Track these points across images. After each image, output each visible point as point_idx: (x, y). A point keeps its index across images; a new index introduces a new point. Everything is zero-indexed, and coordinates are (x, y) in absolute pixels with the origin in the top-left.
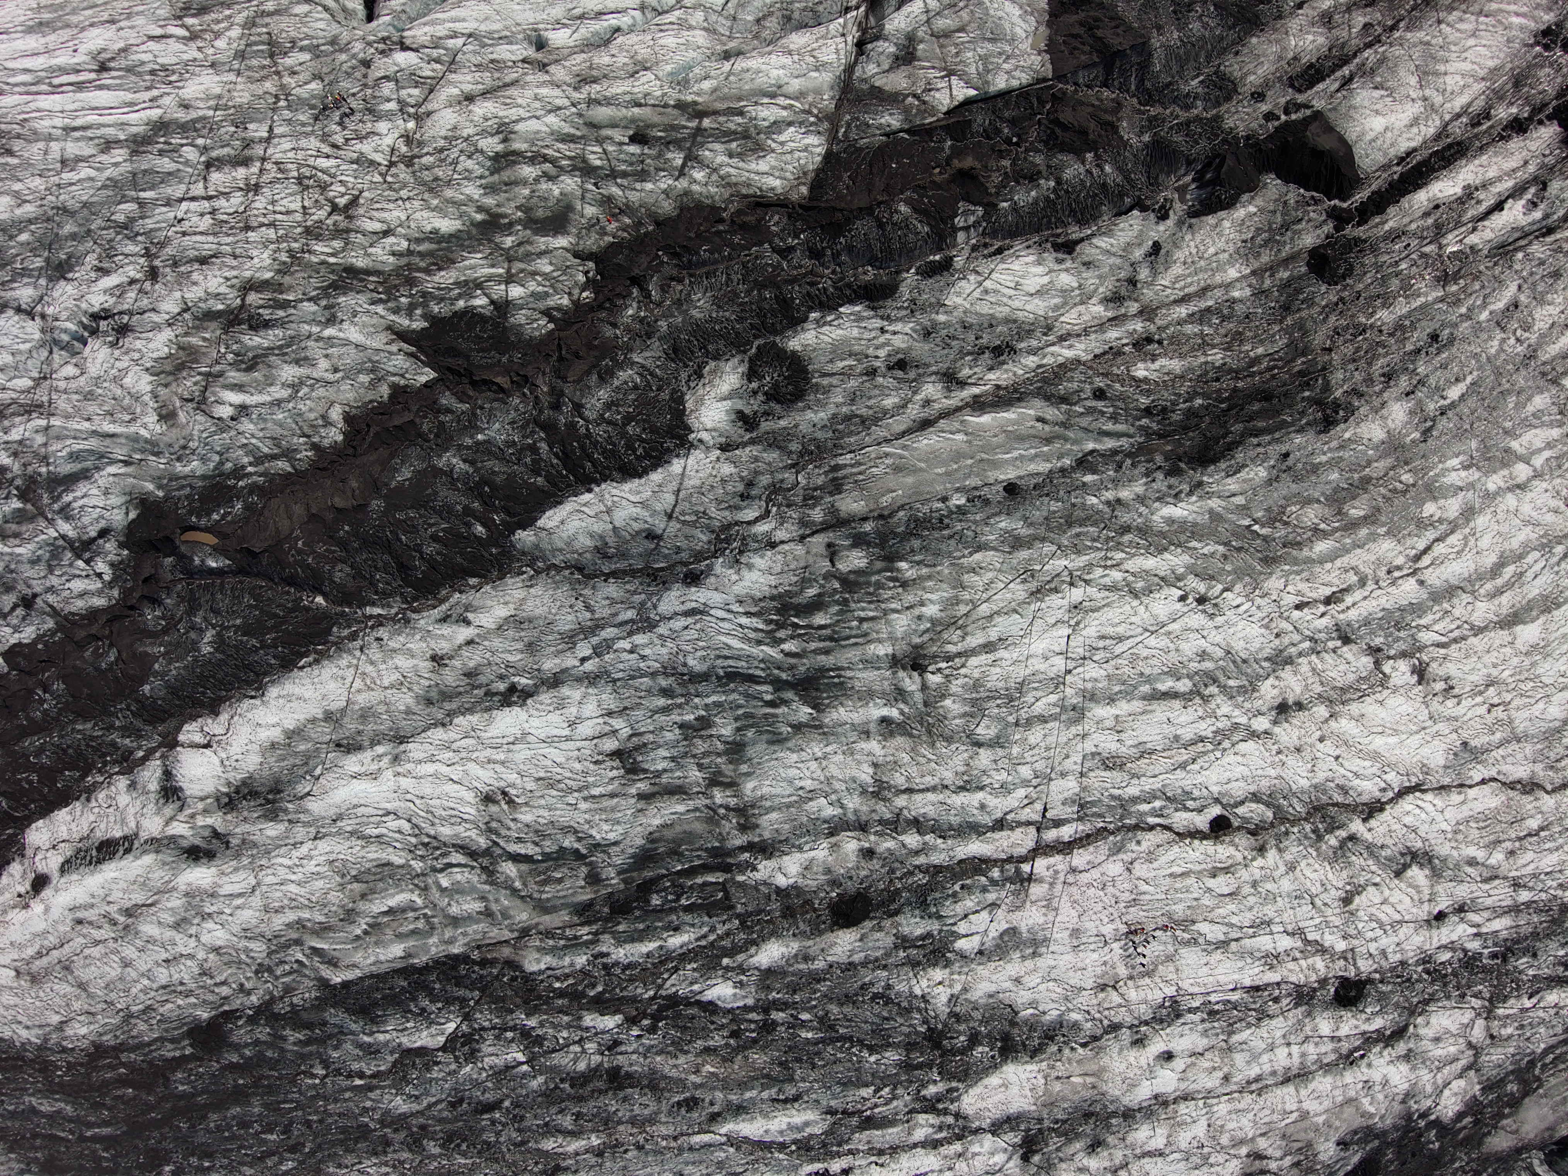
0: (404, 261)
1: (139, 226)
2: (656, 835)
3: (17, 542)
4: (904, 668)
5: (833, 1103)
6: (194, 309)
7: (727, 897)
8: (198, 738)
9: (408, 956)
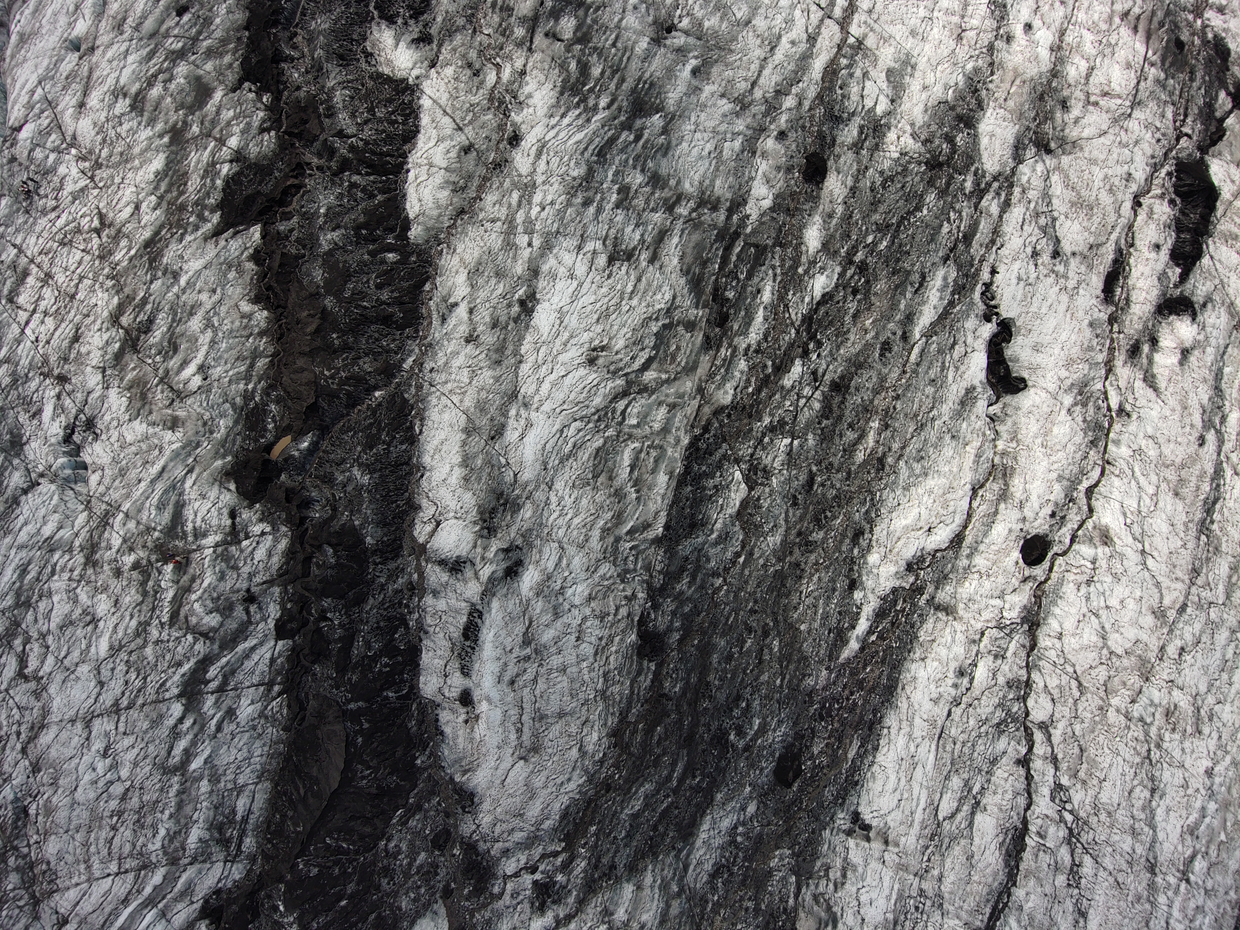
0: (164, 205)
1: (21, 371)
2: (684, 268)
3: (198, 581)
4: (666, 38)
5: (940, 254)
6: (107, 364)
7: (756, 246)
8: (429, 528)
9: (671, 474)
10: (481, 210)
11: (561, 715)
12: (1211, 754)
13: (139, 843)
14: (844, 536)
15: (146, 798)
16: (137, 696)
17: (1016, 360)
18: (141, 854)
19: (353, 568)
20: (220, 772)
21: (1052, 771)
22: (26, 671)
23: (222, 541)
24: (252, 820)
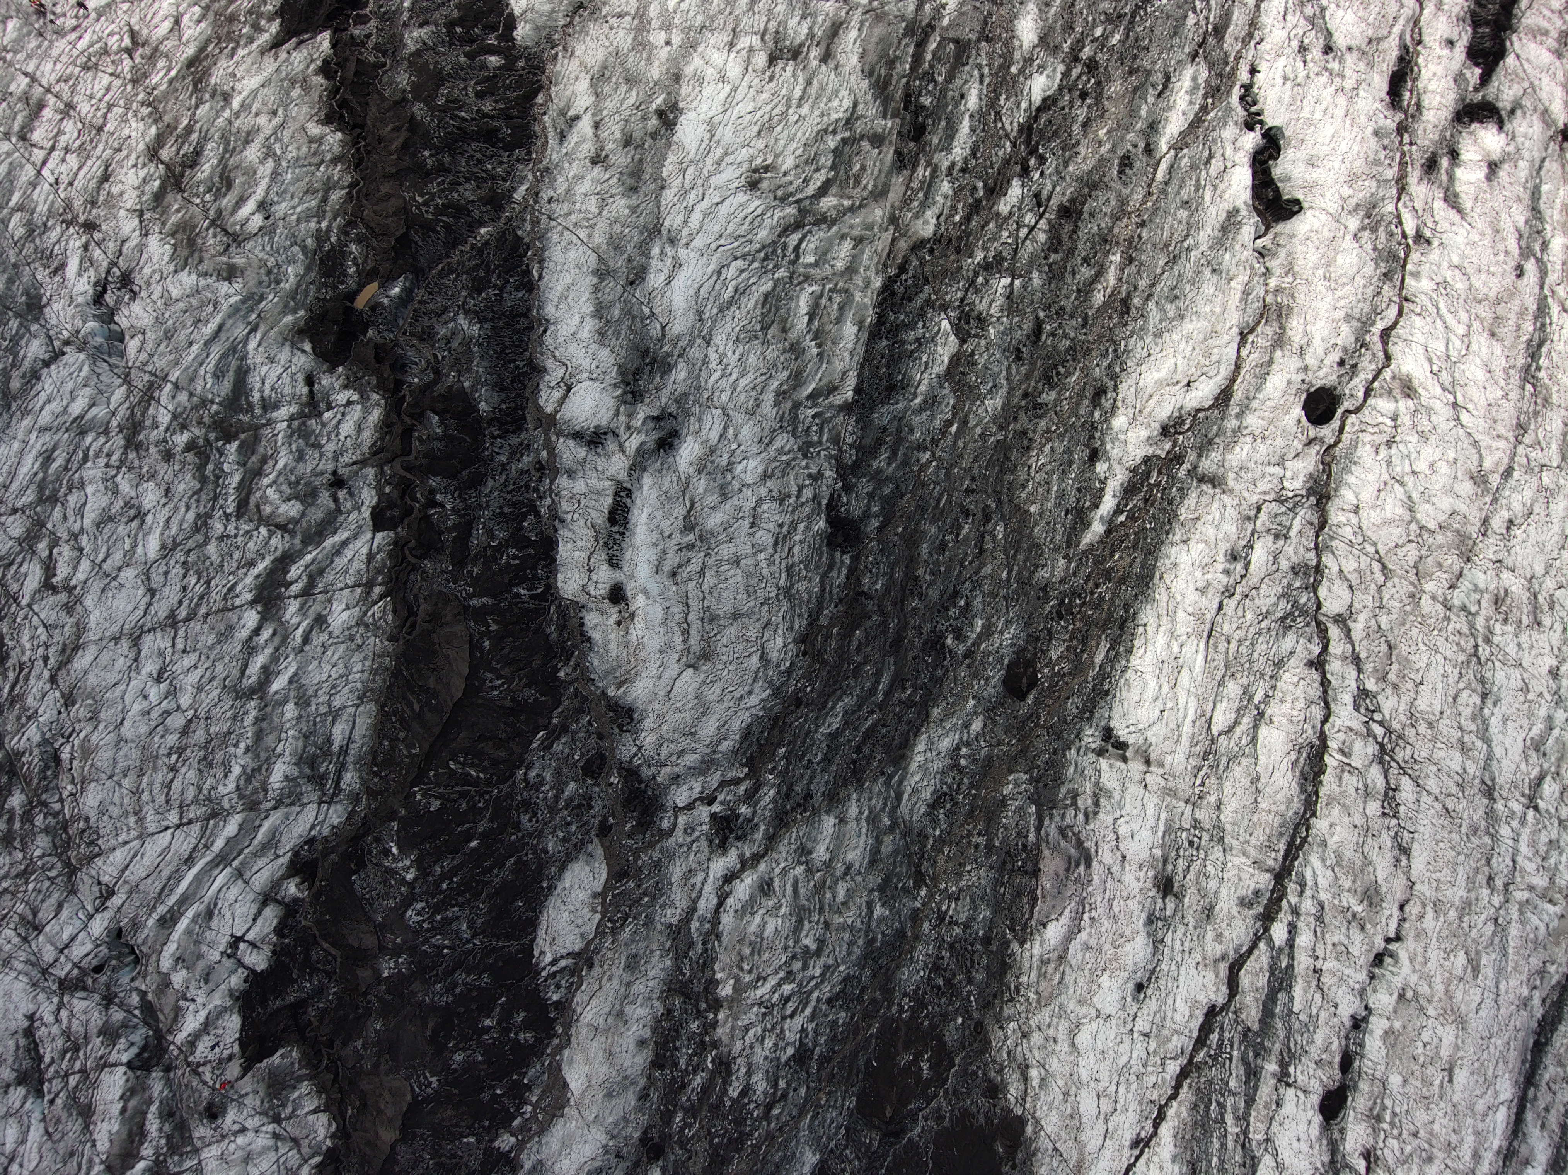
0: (210, 16)
1: (38, 219)
2: (866, 68)
3: (271, 463)
5: (1187, 50)
6: (145, 207)
7: (956, 41)
8: (557, 394)
9: (860, 324)
10: (604, 3)
11: (736, 616)
12: (1555, 650)
13: (207, 786)
14: (1081, 396)
15: (214, 729)
16: (198, 605)
17: (1288, 179)
18: (209, 799)
19: (465, 441)
20: (310, 692)
21: (1354, 674)
22: (54, 580)
23: (298, 413)
24: (353, 750)
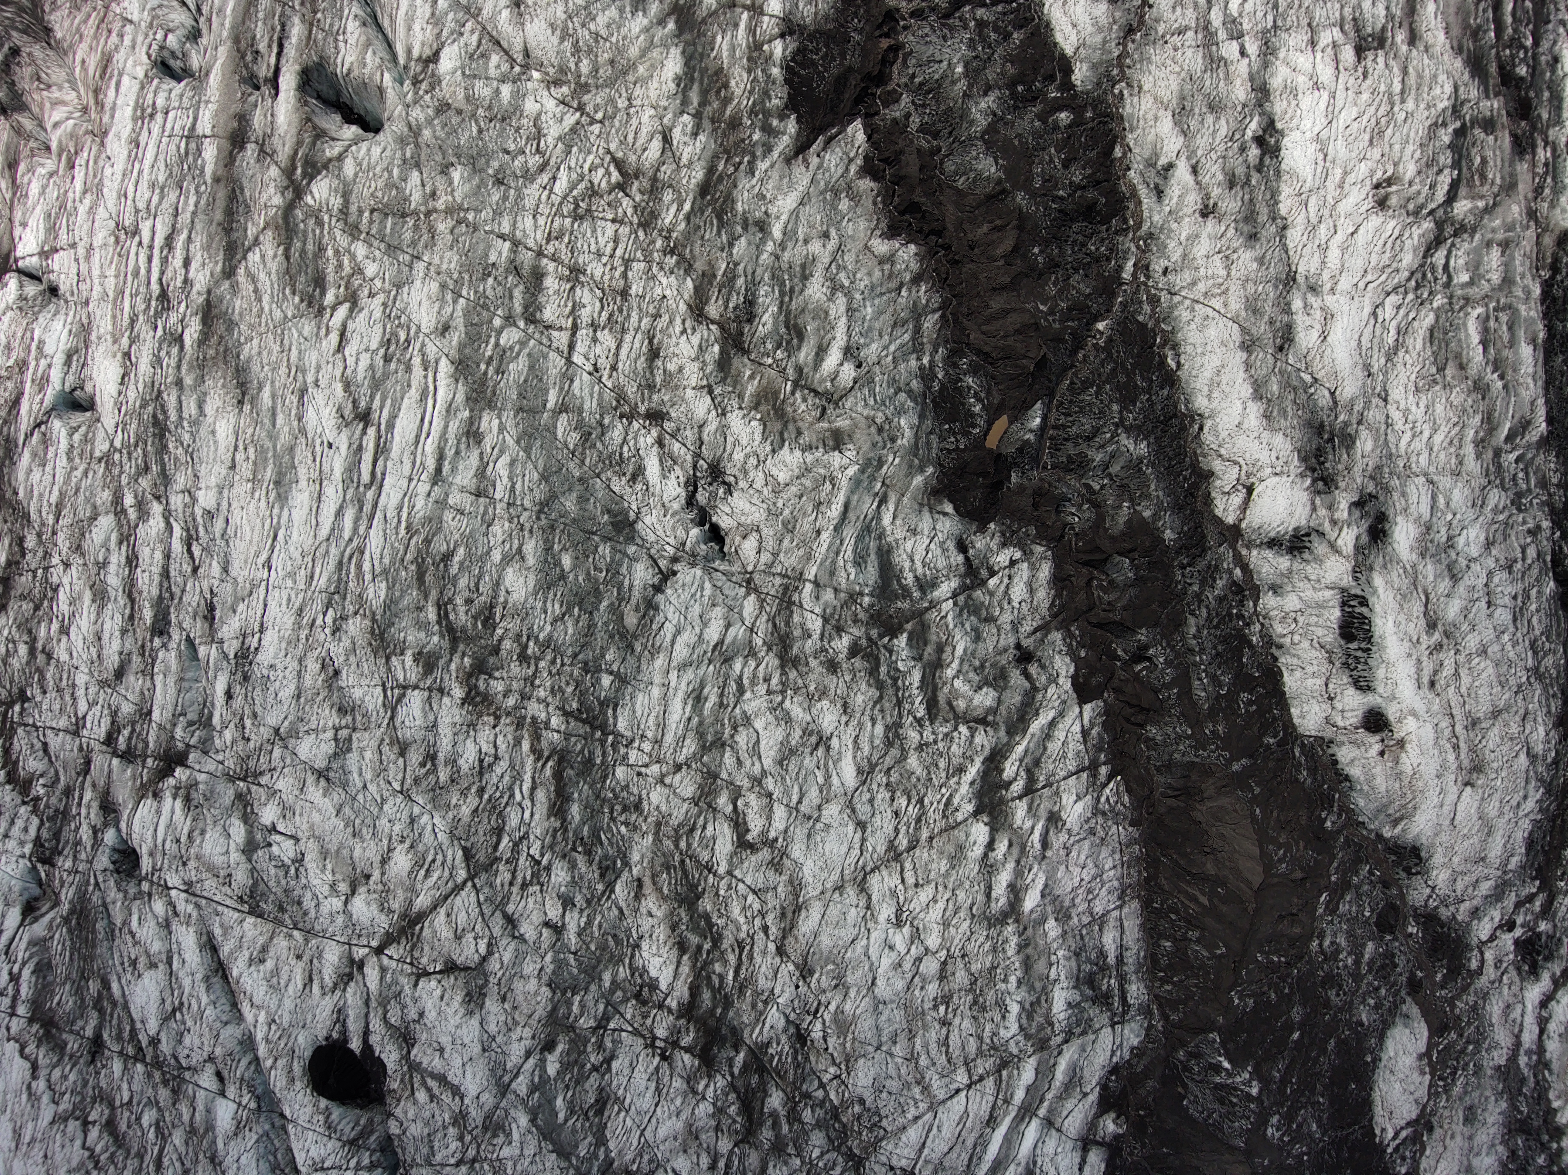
0: (707, 124)
1: (589, 419)
3: (948, 650)
6: (712, 380)
8: (1237, 499)
9: (1534, 342)
10: (1157, 21)
11: (1495, 714)
13: (987, 1034)
15: (975, 968)
16: (918, 829)
18: (993, 1047)
20: (1067, 903)
22: (749, 837)
23: (960, 587)
24: (1130, 958)
